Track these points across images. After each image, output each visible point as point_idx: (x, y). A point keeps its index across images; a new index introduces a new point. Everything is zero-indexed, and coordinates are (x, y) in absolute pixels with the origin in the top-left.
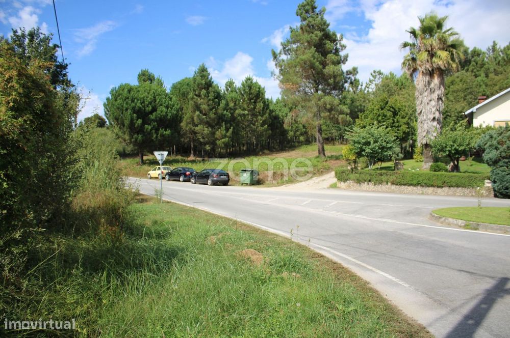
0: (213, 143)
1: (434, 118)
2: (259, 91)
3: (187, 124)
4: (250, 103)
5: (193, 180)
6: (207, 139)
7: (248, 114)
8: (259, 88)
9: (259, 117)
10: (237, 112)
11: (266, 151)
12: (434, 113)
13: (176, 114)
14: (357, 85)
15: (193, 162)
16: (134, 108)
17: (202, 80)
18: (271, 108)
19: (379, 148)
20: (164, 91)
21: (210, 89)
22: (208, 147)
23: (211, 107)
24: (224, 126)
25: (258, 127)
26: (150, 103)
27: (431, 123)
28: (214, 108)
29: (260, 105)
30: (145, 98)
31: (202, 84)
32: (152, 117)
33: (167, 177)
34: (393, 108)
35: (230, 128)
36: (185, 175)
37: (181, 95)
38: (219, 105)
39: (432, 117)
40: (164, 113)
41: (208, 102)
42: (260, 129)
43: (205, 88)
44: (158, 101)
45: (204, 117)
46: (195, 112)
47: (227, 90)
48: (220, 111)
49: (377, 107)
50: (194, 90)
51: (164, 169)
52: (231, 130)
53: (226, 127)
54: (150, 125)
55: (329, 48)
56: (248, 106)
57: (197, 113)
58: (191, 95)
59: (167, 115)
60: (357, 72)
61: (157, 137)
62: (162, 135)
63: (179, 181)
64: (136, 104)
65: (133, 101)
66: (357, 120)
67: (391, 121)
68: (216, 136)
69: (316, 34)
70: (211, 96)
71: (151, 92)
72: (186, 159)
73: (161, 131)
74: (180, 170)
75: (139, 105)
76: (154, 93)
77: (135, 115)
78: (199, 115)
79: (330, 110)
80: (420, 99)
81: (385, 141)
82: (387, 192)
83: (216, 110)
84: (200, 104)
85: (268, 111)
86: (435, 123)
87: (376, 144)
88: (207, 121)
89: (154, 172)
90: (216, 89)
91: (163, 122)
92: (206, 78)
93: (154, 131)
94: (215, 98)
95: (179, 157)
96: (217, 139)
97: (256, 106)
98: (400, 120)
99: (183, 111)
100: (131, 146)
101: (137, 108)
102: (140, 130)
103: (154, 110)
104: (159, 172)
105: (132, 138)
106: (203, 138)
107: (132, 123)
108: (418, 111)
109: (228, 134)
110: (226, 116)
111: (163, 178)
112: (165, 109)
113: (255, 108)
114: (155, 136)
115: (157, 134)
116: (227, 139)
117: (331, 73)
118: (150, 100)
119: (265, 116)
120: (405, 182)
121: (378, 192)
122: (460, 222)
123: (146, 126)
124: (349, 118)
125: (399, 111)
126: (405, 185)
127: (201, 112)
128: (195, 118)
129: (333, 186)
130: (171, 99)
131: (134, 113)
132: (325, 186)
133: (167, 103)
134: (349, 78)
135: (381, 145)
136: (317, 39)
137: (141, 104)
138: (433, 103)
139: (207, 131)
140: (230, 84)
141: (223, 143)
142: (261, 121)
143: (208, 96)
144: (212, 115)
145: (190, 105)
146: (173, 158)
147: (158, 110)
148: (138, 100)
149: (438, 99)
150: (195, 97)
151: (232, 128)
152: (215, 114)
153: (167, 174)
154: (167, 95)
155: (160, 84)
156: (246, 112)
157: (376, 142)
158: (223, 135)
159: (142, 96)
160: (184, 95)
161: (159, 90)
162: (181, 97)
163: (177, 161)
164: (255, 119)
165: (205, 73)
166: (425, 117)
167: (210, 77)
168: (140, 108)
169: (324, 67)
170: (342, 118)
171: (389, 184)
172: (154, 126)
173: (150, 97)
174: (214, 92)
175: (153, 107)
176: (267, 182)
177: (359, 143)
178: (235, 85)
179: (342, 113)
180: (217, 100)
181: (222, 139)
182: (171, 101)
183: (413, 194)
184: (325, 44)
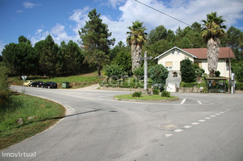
0: (54, 70)
1: (137, 62)
2: (76, 47)
3: (42, 61)
4: (72, 52)
5: (42, 87)
6: (51, 68)
7: (71, 57)
8: (76, 45)
9: (76, 58)
10: (65, 56)
11: (79, 73)
12: (138, 60)
13: (36, 57)
14: (121, 44)
15: (45, 78)
16: (16, 54)
17: (49, 42)
18: (81, 54)
19: (116, 73)
20: (31, 47)
21: (53, 46)
22: (52, 72)
23: (53, 54)
24: (59, 62)
25: (75, 63)
26: (24, 52)
27: (136, 63)
28: (55, 54)
29: (76, 53)
30: (22, 50)
31: (49, 43)
32: (25, 58)
33: (31, 85)
34: (126, 56)
35: (62, 63)
36: (39, 84)
37: (39, 48)
38: (57, 53)
39: (137, 61)
40: (31, 57)
41: (52, 52)
42: (76, 63)
43: (50, 45)
44: (28, 51)
45: (50, 58)
46: (46, 56)
47: (62, 45)
48: (57, 56)
49: (119, 56)
50: (46, 46)
51: (30, 82)
52: (62, 64)
53: (60, 63)
54: (24, 62)
55: (101, 31)
56: (70, 53)
57: (47, 56)
58: (44, 48)
59: (32, 58)
60: (115, 40)
61: (28, 67)
62: (30, 67)
63: (37, 87)
64: (17, 53)
65: (16, 51)
66: (112, 61)
67: (125, 62)
68: (56, 67)
69: (96, 25)
70: (53, 49)
71: (25, 47)
72: (42, 77)
73: (30, 64)
74: (37, 82)
75: (19, 53)
76: (26, 47)
77: (17, 57)
78: (47, 57)
79: (101, 57)
80: (133, 54)
81: (118, 71)
82: (117, 90)
83: (55, 55)
84: (48, 53)
85: (80, 55)
86: (138, 63)
87: (115, 72)
88: (52, 60)
89: (26, 83)
90: (56, 45)
91: (31, 61)
92: (51, 41)
93: (26, 65)
94: (55, 50)
95: (39, 76)
96: (56, 68)
97: (74, 53)
98: (129, 61)
99: (40, 56)
100: (16, 71)
101: (18, 54)
102: (20, 64)
103: (26, 55)
104: (28, 83)
105: (16, 68)
106: (49, 68)
107: (15, 61)
108: (132, 59)
109: (61, 66)
110: (60, 58)
111: (30, 86)
112: (31, 55)
113: (74, 54)
114: (26, 67)
115: (28, 66)
116: (61, 68)
117: (102, 41)
118: (24, 51)
119: (78, 58)
120: (124, 86)
121: (114, 90)
122: (118, 99)
123: (22, 62)
124: (109, 60)
125: (128, 58)
126: (124, 87)
127: (48, 56)
128: (46, 59)
129: (99, 88)
130: (34, 50)
131: (17, 56)
132: (95, 89)
133: (32, 52)
134: (112, 43)
135: (116, 72)
136: (96, 27)
137: (20, 52)
138: (137, 56)
139: (51, 64)
140: (63, 43)
141: (59, 70)
142: (76, 60)
143: (52, 49)
144: (54, 57)
145: (43, 53)
146: (36, 77)
147: (28, 55)
148: (18, 51)
149: (139, 54)
150: (46, 49)
151: (63, 63)
152: (55, 57)
153: (32, 84)
154: (32, 48)
155: (29, 43)
156: (69, 56)
157: (114, 71)
158: (58, 66)
159: (20, 49)
160: (41, 48)
161: (29, 46)
162: (39, 49)
163: (37, 78)
164: (74, 59)
165: (50, 39)
166: (134, 61)
167: (53, 40)
168: (19, 54)
169: (99, 39)
170: (106, 60)
171: (118, 87)
172: (26, 62)
173: (24, 49)
174: (54, 47)
175: (25, 54)
176: (73, 87)
177: (108, 71)
178: (65, 43)
179: (106, 58)
180: (56, 51)
181: (59, 68)
182: (34, 51)
183: (126, 91)
184: (100, 29)
